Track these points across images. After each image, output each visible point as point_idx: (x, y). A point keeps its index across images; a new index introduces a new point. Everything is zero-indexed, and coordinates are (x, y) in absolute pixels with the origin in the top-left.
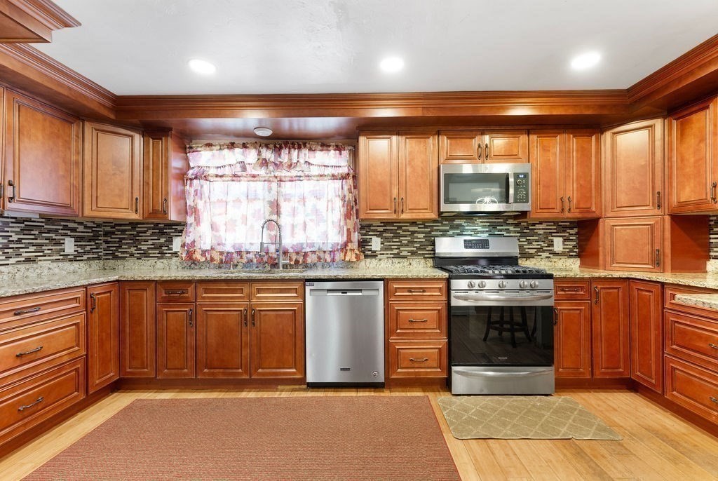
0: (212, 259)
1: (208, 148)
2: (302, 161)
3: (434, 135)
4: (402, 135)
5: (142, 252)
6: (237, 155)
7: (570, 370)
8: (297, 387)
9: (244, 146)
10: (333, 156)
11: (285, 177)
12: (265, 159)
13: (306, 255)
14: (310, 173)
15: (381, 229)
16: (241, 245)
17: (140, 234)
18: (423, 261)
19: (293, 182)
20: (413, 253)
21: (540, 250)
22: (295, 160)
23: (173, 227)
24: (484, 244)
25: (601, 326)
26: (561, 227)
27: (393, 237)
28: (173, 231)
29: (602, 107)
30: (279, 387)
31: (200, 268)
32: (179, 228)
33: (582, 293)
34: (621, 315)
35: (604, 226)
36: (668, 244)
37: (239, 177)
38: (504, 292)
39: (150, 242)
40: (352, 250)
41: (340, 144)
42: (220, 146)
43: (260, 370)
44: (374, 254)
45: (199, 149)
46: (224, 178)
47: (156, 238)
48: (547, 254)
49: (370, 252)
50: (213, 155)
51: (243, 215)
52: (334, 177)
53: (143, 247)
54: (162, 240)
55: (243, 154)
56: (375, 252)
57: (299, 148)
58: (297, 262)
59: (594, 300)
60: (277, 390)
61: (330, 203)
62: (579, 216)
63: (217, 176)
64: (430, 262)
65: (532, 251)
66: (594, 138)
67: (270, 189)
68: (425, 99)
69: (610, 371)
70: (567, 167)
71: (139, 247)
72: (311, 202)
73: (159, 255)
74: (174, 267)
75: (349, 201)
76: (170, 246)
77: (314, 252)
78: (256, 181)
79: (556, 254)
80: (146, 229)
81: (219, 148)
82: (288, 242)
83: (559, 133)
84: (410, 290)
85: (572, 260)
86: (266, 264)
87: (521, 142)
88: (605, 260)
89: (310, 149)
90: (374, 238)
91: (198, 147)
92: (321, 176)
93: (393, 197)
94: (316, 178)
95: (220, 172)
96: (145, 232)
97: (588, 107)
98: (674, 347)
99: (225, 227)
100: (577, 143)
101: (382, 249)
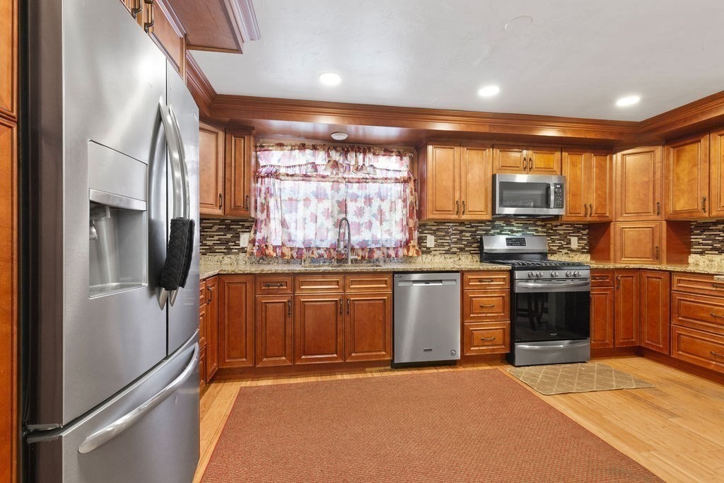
0: (283, 255)
1: (279, 148)
2: (367, 165)
3: (489, 148)
4: (464, 147)
5: (208, 247)
6: (306, 156)
7: (599, 342)
8: (383, 368)
9: (314, 148)
10: (395, 161)
11: (353, 178)
12: (335, 161)
13: (371, 251)
14: (375, 177)
15: (434, 228)
16: (310, 241)
17: (206, 230)
18: (470, 256)
19: (361, 184)
20: (461, 250)
21: (561, 247)
22: (361, 163)
23: (240, 223)
24: (521, 242)
25: (621, 307)
26: (576, 228)
27: (445, 236)
28: (240, 227)
29: (621, 134)
30: (367, 369)
31: (269, 264)
32: (247, 224)
33: (608, 280)
34: (634, 298)
35: (615, 228)
36: (664, 242)
37: (310, 177)
38: (540, 281)
39: (216, 238)
40: (414, 246)
41: (402, 150)
42: (292, 146)
43: (353, 355)
44: (428, 250)
45: (270, 148)
46: (295, 178)
47: (222, 233)
48: (566, 251)
49: (425, 249)
50: (284, 155)
51: (312, 213)
52: (397, 181)
53: (208, 243)
54: (229, 236)
55: (314, 155)
56: (429, 248)
57: (365, 153)
58: (363, 258)
59: (616, 286)
60: (365, 372)
61: (393, 204)
62: (598, 219)
63: (288, 175)
64: (477, 258)
65: (555, 248)
66: (608, 157)
67: (338, 190)
68: (494, 118)
69: (626, 341)
70: (589, 180)
71: (204, 242)
72: (376, 203)
73: (225, 251)
74: (242, 263)
75: (411, 203)
76: (237, 242)
77: (379, 249)
78: (326, 181)
79: (572, 251)
80: (211, 225)
81: (290, 148)
82: (355, 239)
83: (584, 152)
84: (480, 280)
85: (584, 255)
86: (333, 260)
87: (556, 158)
88: (615, 255)
89: (374, 154)
90: (429, 236)
91: (269, 146)
92: (386, 179)
93: (456, 200)
94: (380, 181)
95: (290, 171)
96: (211, 228)
97: (611, 133)
98: (680, 318)
99: (295, 225)
100: (596, 160)
101: (435, 246)
